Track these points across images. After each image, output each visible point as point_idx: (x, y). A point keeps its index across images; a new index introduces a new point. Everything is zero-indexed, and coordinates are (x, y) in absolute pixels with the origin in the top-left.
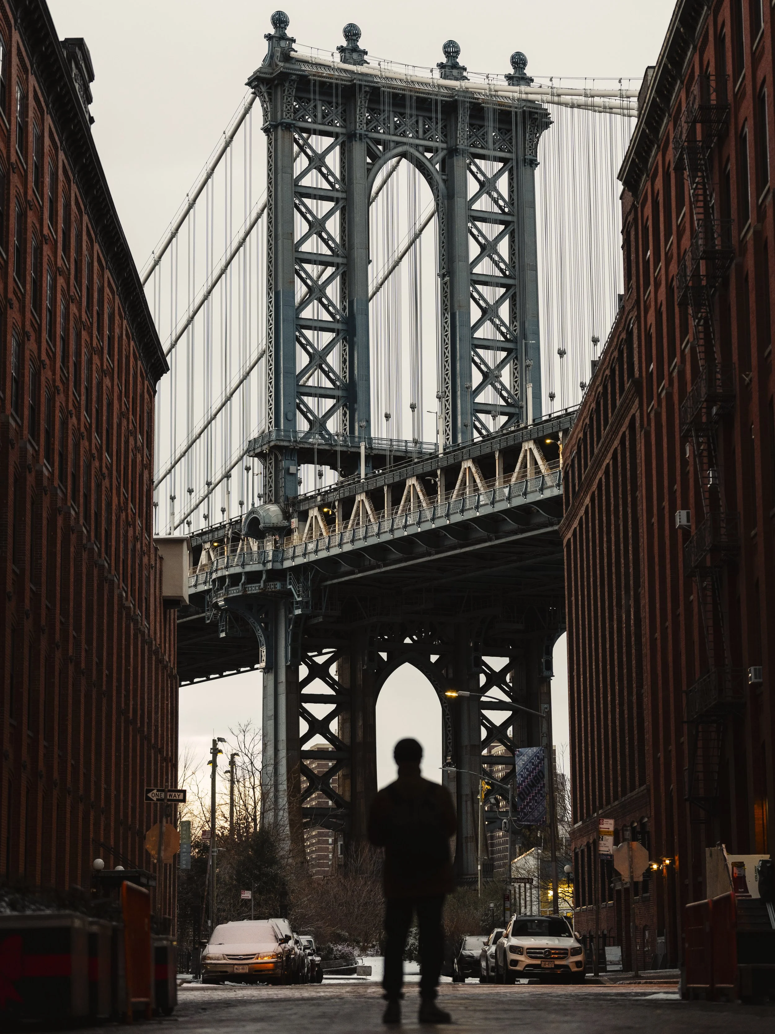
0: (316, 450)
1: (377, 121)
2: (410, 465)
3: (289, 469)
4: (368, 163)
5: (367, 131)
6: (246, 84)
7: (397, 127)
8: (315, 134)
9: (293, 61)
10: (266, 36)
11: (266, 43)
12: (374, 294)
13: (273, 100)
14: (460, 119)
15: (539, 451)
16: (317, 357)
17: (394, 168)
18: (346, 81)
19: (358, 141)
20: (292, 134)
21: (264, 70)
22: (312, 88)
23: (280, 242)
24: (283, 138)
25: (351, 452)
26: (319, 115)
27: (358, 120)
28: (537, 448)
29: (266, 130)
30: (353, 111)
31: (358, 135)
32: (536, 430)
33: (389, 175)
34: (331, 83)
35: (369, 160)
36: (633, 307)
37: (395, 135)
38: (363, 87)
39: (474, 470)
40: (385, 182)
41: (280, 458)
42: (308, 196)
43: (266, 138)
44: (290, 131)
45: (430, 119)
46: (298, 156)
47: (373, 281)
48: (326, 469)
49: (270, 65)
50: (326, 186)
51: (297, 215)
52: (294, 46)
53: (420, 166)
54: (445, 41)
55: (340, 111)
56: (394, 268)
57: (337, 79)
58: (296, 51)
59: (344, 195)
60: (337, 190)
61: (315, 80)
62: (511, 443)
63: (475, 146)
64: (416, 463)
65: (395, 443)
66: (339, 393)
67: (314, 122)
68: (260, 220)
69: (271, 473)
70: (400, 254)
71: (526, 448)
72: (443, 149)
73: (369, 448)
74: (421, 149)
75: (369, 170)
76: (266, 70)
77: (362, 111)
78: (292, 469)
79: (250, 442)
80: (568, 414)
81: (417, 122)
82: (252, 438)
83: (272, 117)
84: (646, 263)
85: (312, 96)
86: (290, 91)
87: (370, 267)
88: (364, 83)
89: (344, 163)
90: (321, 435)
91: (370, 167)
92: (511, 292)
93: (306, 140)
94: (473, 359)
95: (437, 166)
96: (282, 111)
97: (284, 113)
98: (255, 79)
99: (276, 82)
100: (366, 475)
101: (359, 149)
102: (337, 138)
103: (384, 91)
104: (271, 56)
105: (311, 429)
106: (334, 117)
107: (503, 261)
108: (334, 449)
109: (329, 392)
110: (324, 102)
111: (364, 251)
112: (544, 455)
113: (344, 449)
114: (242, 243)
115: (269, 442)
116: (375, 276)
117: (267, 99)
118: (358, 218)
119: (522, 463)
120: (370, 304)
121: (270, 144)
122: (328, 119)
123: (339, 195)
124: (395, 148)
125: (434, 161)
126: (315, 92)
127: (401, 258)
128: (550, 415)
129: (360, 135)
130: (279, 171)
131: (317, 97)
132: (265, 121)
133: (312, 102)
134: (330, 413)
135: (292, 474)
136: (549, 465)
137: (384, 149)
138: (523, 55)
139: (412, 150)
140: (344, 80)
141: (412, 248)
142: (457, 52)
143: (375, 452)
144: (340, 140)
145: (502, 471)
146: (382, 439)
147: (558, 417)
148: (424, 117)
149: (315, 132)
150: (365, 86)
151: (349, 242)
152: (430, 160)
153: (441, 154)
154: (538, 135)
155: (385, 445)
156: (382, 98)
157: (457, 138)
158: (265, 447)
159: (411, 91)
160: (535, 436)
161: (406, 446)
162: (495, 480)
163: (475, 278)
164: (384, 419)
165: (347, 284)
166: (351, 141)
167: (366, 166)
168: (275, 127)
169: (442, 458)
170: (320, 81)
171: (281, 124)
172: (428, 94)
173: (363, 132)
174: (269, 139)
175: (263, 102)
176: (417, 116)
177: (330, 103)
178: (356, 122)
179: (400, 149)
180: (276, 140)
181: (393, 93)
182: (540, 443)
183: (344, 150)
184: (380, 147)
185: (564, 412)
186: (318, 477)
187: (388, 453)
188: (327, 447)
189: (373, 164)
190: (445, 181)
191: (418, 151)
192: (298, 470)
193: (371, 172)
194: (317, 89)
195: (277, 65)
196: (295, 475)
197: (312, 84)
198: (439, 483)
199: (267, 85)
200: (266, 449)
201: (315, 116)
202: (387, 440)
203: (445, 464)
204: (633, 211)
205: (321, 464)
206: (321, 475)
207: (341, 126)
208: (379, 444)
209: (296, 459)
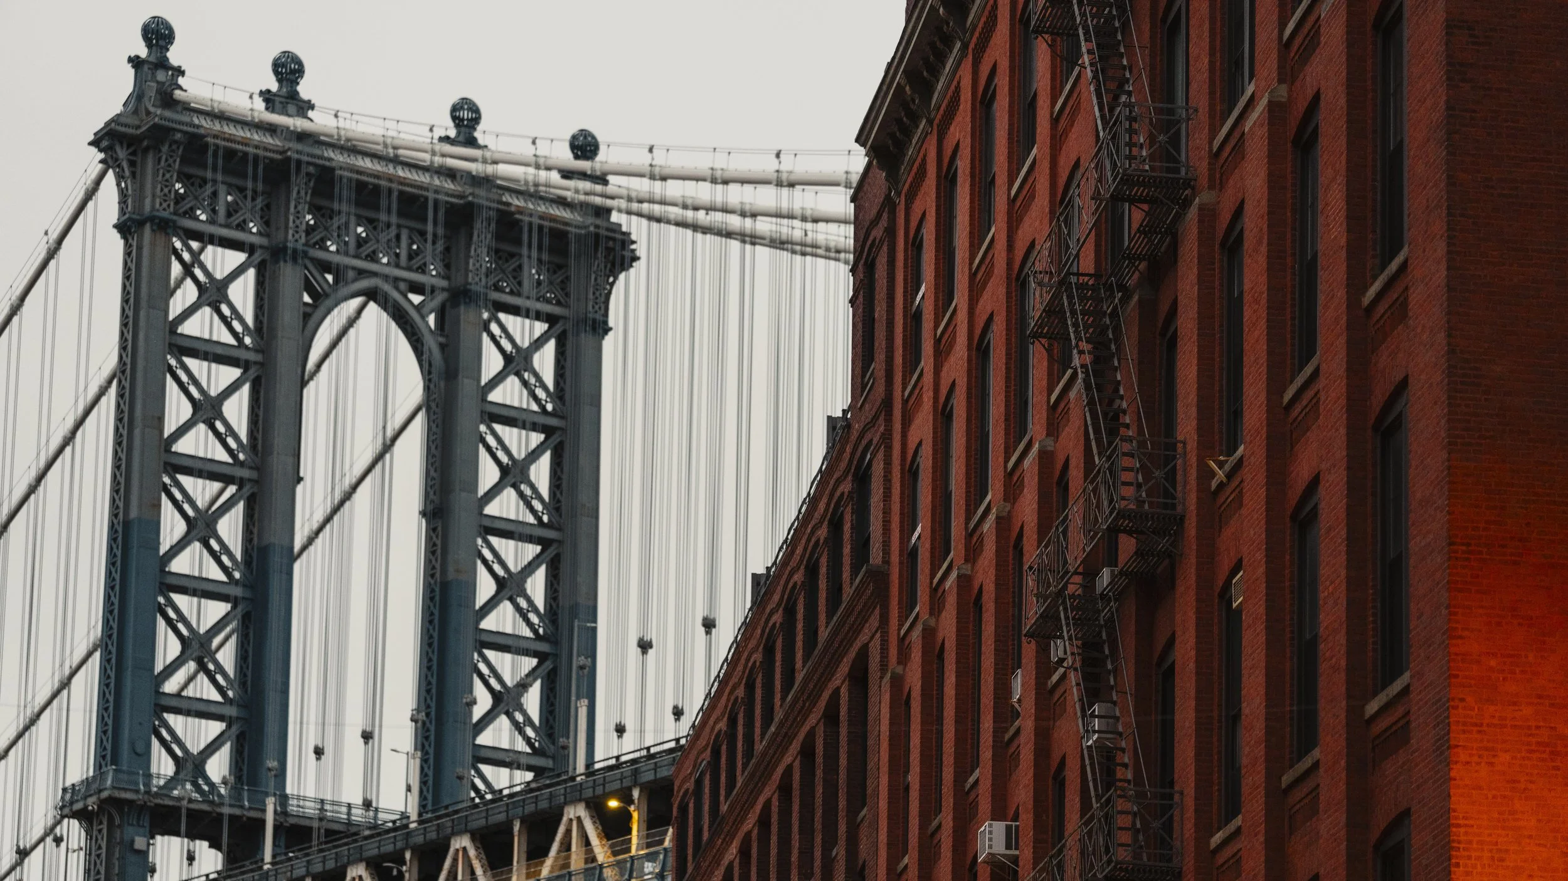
0: (184, 812)
1: (326, 229)
2: (356, 841)
3: (132, 842)
4: (306, 304)
5: (306, 244)
6: (90, 144)
7: (360, 242)
8: (212, 243)
9: (179, 108)
10: (130, 60)
11: (131, 72)
12: (304, 548)
13: (138, 176)
14: (475, 238)
15: (594, 823)
16: (195, 645)
17: (352, 322)
18: (274, 152)
19: (289, 265)
20: (170, 240)
21: (123, 120)
22: (210, 161)
23: (137, 432)
24: (153, 244)
25: (249, 818)
26: (221, 210)
27: (291, 224)
28: (592, 817)
29: (123, 228)
30: (283, 210)
31: (289, 252)
32: (591, 784)
33: (344, 332)
34: (246, 154)
35: (307, 298)
36: (875, 418)
37: (357, 256)
38: (303, 166)
39: (472, 853)
40: (334, 345)
41: (117, 821)
42: (194, 354)
43: (121, 243)
44: (167, 234)
45: (422, 234)
46: (179, 283)
47: (303, 525)
48: (202, 848)
49: (136, 112)
50: (228, 338)
51: (171, 386)
52: (181, 81)
53: (400, 317)
54: (454, 98)
55: (259, 207)
56: (342, 503)
57: (257, 147)
58: (186, 91)
59: (258, 358)
60: (247, 347)
61: (217, 146)
62: (544, 805)
63: (497, 288)
64: (366, 838)
65: (327, 807)
66: (232, 711)
67: (211, 221)
68: (104, 399)
69: (100, 848)
70: (354, 480)
71: (572, 816)
72: (443, 289)
73: (282, 812)
74: (403, 286)
75: (306, 316)
76: (129, 121)
77: (300, 208)
78: (140, 843)
79: (65, 790)
80: (651, 757)
81: (398, 237)
82: (68, 784)
83: (134, 207)
84: (915, 319)
85: (209, 175)
86: (171, 161)
87: (299, 489)
88: (305, 158)
89: (262, 299)
90: (195, 784)
91: (309, 310)
92: (552, 551)
93: (196, 255)
94: (476, 666)
95: (431, 319)
96: (154, 196)
97: (158, 201)
98: (107, 134)
99: (145, 143)
100: (274, 856)
101: (289, 276)
102: (251, 254)
103: (341, 177)
104: (137, 97)
105: (177, 773)
106: (248, 216)
107: (540, 498)
108: (218, 810)
109: (213, 709)
110: (231, 188)
111: (290, 460)
112: (604, 830)
113: (237, 812)
114: (69, 440)
115: (100, 791)
116: (307, 516)
117: (127, 173)
118: (282, 402)
119: (562, 843)
120: (297, 566)
121: (128, 254)
122: (236, 219)
123: (252, 356)
124: (355, 280)
125: (425, 310)
126: (215, 169)
127: (354, 488)
128: (618, 758)
129: (295, 251)
130: (144, 303)
131: (220, 177)
132: (122, 212)
133: (209, 185)
134: (214, 747)
135: (139, 852)
136: (611, 847)
137: (337, 280)
138: (594, 137)
139: (387, 288)
140: (270, 151)
141: (379, 467)
142: (476, 120)
143: (292, 821)
144: (258, 257)
145: (524, 856)
146: (305, 799)
147: (634, 761)
148: (411, 229)
149: (213, 240)
150: (308, 163)
151: (264, 441)
152: (418, 308)
153: (440, 298)
154: (611, 279)
155: (311, 809)
156: (337, 190)
157: (467, 270)
158: (90, 801)
159: (390, 180)
160: (588, 793)
161: (349, 814)
162: (511, 871)
163: (487, 523)
164: (313, 756)
165: (256, 516)
166: (277, 262)
167: (302, 309)
168: (141, 224)
169: (416, 829)
170: (225, 148)
171: (151, 219)
172: (420, 187)
173: (300, 247)
174: (128, 245)
175: (119, 177)
176: (399, 226)
177: (242, 190)
178: (287, 228)
179: (364, 284)
180: (140, 248)
181: (357, 180)
182: (596, 808)
183: (263, 276)
184: (330, 278)
185: (644, 753)
186: (185, 862)
187: (315, 824)
188: (205, 807)
189: (315, 306)
190: (443, 347)
191: (397, 288)
192: (149, 845)
193: (310, 320)
194: (220, 162)
195: (148, 113)
196: (144, 854)
197: (210, 153)
198: (407, 875)
199: (128, 147)
200: (92, 803)
201: (214, 211)
202: (315, 800)
203: (420, 839)
204: (885, 215)
205: (192, 836)
206: (191, 858)
207: (259, 233)
208: (299, 806)
209: (147, 824)
